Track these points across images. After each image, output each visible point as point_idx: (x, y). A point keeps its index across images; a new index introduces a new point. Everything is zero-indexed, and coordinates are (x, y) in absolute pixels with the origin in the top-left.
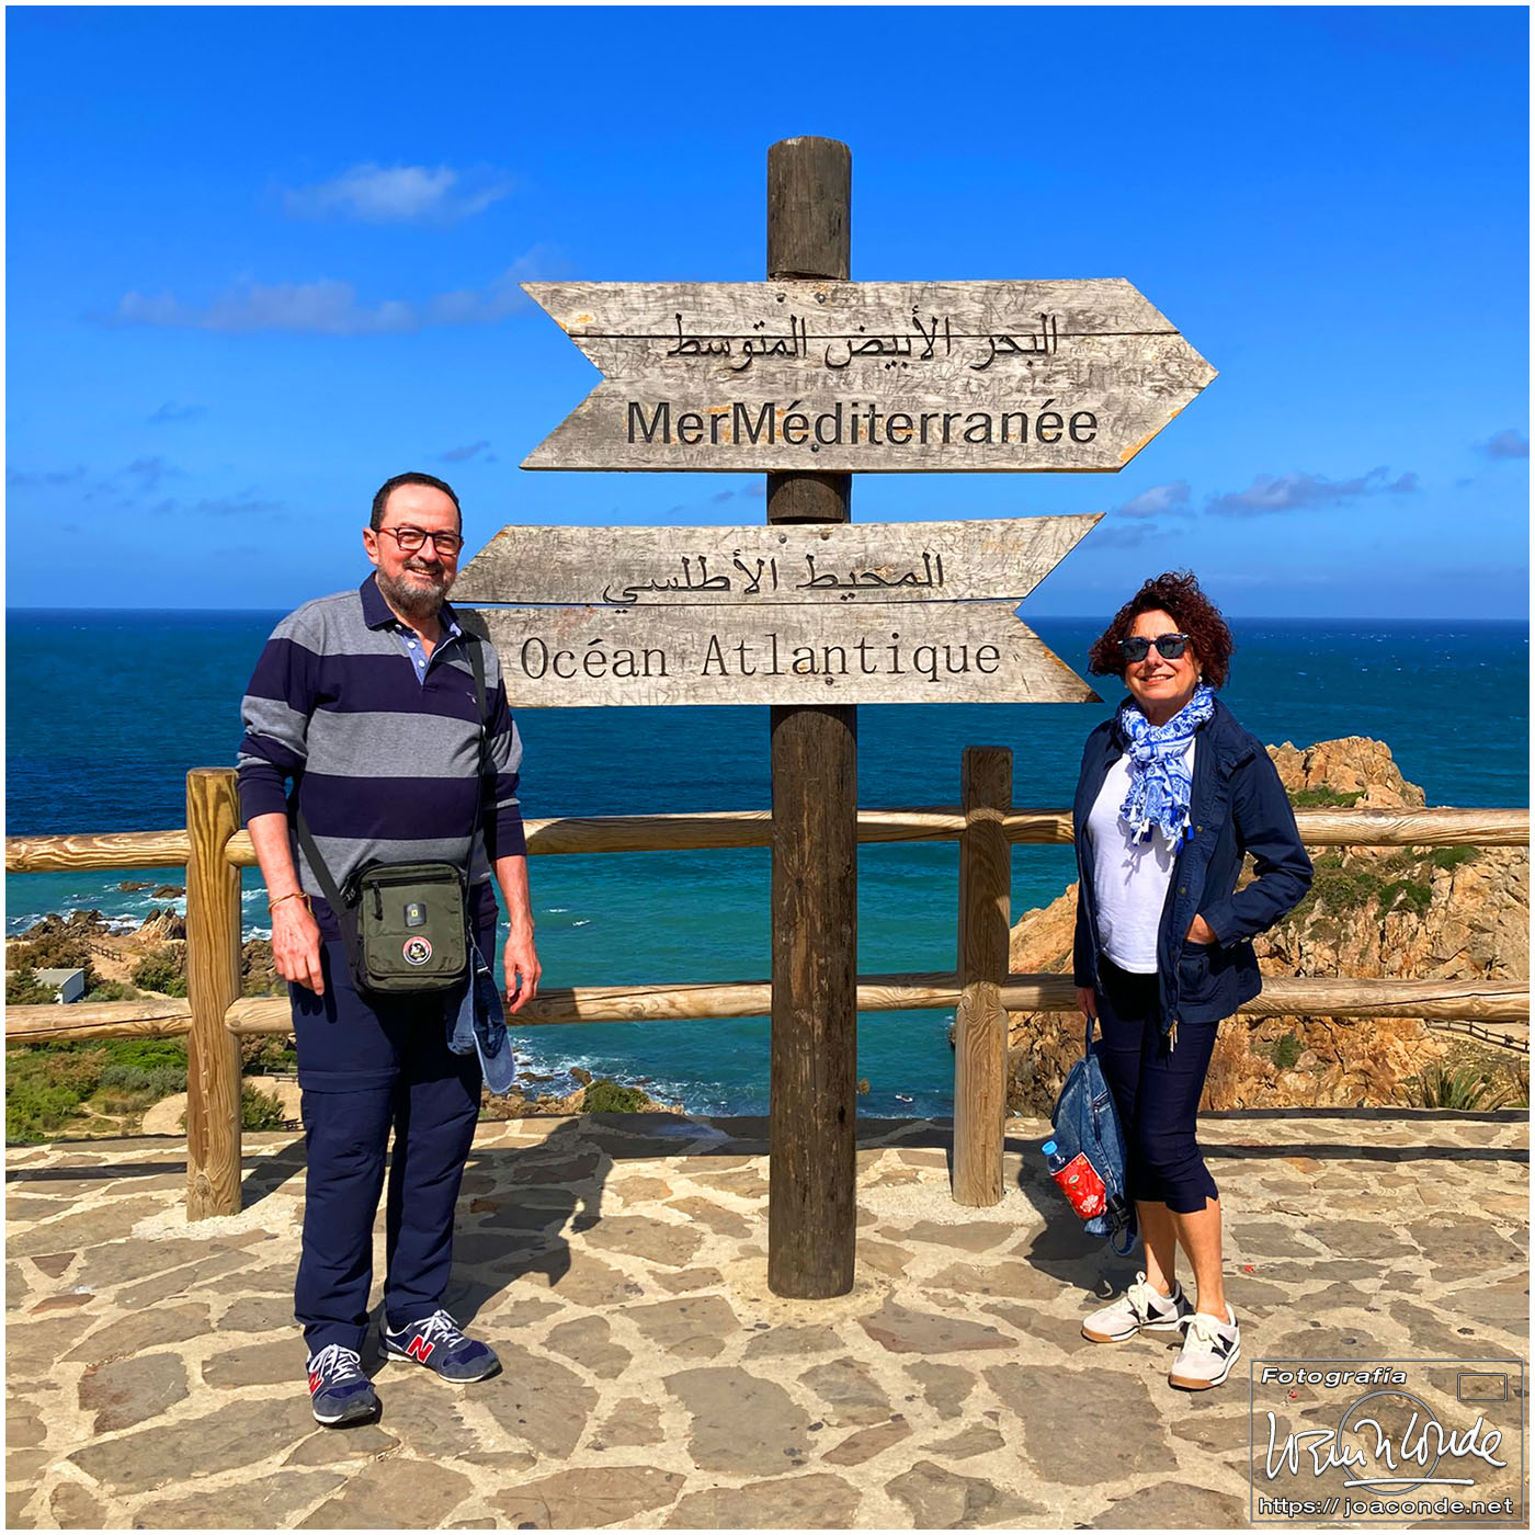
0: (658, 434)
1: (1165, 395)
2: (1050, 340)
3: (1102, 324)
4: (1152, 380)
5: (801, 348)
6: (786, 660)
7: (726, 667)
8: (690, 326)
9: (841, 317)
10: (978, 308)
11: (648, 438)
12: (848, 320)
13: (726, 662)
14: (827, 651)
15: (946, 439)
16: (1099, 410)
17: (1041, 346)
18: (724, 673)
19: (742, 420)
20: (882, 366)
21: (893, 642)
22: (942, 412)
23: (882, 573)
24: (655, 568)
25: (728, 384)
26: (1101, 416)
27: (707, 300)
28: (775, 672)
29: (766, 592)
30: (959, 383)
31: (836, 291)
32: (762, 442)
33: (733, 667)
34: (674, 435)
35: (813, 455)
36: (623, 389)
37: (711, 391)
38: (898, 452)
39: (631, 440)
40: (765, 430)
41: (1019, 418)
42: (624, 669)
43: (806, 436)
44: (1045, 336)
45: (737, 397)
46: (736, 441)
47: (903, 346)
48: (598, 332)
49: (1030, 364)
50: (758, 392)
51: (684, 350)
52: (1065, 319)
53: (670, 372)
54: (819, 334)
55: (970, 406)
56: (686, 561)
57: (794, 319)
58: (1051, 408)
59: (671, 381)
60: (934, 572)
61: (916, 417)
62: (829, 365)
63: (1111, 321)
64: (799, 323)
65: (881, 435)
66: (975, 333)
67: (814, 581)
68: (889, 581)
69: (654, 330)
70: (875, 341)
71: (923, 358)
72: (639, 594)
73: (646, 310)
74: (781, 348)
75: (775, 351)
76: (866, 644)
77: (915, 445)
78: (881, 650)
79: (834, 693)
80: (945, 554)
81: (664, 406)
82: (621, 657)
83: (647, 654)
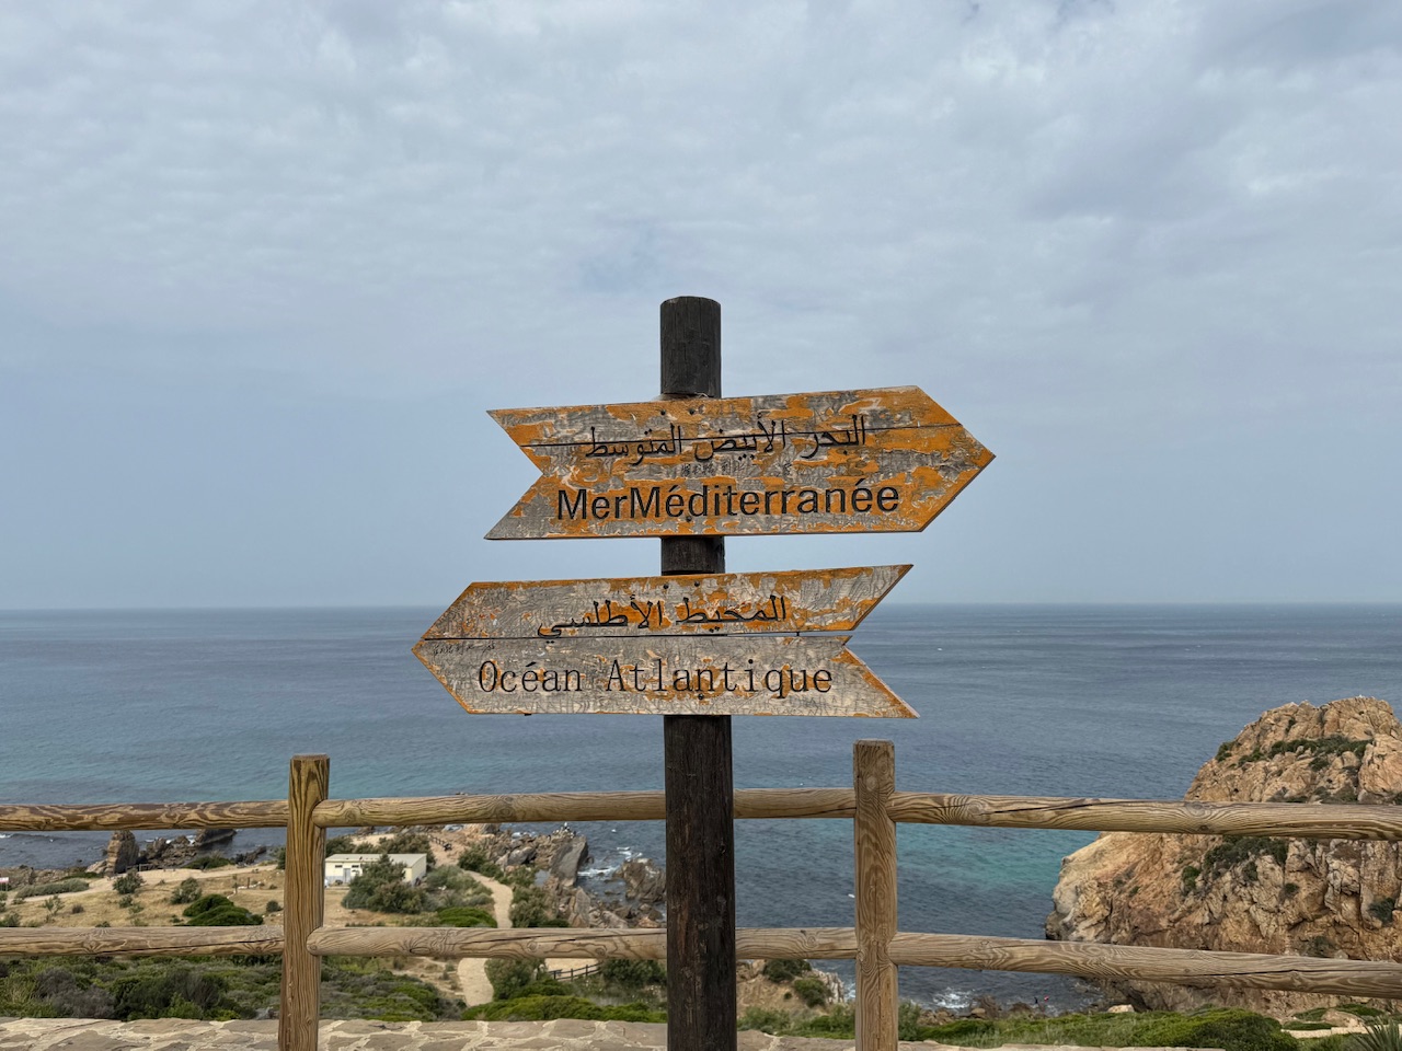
0: (579, 513)
2: (860, 434)
3: (899, 421)
5: (677, 447)
6: (668, 680)
7: (624, 684)
8: (601, 436)
11: (572, 515)
13: (624, 680)
14: (699, 672)
16: (899, 485)
17: (853, 439)
19: (636, 500)
20: (736, 458)
21: (750, 666)
22: (781, 490)
23: (740, 611)
24: (575, 611)
25: (627, 475)
26: (901, 490)
27: (612, 416)
28: (660, 689)
31: (702, 405)
32: (652, 516)
33: (629, 685)
34: (589, 513)
35: (688, 524)
38: (751, 521)
39: (560, 517)
40: (653, 506)
41: (839, 492)
42: (550, 685)
43: (681, 511)
44: (856, 431)
45: (633, 484)
46: (632, 516)
47: (750, 442)
49: (845, 452)
50: (648, 480)
51: (596, 452)
52: (871, 418)
53: (587, 467)
54: (690, 437)
55: (801, 485)
56: (596, 604)
60: (779, 610)
61: (762, 493)
62: (698, 459)
63: (907, 418)
64: (676, 429)
65: (736, 508)
66: (803, 431)
67: (689, 617)
68: (745, 616)
69: (577, 439)
70: (731, 439)
71: (766, 451)
72: (563, 629)
73: (571, 426)
74: (663, 448)
75: (660, 449)
76: (729, 668)
77: (761, 516)
78: (739, 672)
79: (704, 706)
80: (787, 595)
81: (582, 492)
82: (549, 675)
83: (567, 673)
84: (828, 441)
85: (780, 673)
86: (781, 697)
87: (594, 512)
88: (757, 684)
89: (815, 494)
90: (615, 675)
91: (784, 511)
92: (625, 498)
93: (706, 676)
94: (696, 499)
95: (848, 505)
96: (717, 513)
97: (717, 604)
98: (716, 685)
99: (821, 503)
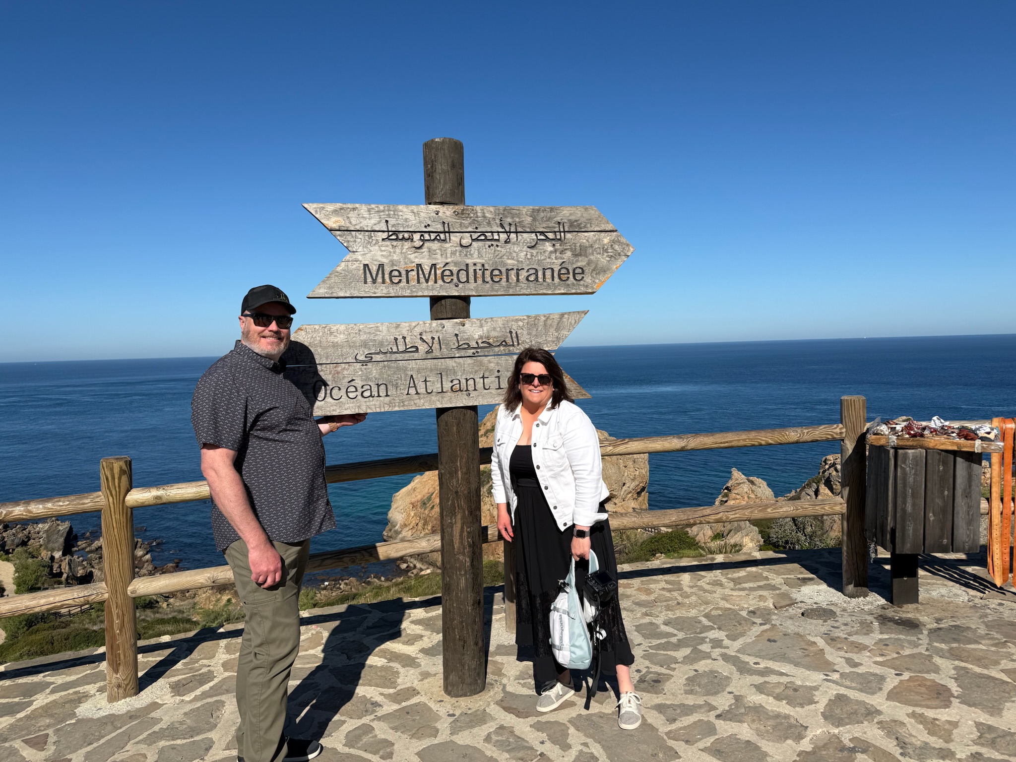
0: (380, 280)
1: (613, 259)
2: (562, 234)
3: (585, 227)
4: (608, 252)
5: (448, 237)
6: (447, 386)
7: (419, 390)
8: (393, 226)
9: (466, 222)
10: (529, 219)
11: (374, 281)
12: (470, 224)
13: (418, 388)
14: (467, 380)
15: (518, 280)
16: (585, 266)
17: (558, 237)
18: (417, 393)
19: (420, 272)
20: (487, 246)
21: (497, 374)
22: (515, 268)
23: (491, 341)
24: (381, 344)
25: (413, 255)
26: (587, 270)
27: (401, 213)
28: (442, 392)
29: (436, 353)
30: (522, 254)
31: (463, 210)
32: (431, 283)
33: (422, 390)
34: (387, 280)
35: (456, 288)
36: (360, 258)
37: (405, 258)
38: (497, 286)
39: (365, 282)
40: (432, 276)
41: (550, 270)
42: (367, 394)
43: (452, 279)
44: (560, 232)
45: (417, 261)
46: (419, 282)
47: (496, 237)
48: (345, 229)
49: (554, 245)
50: (428, 259)
51: (391, 238)
52: (568, 224)
53: (383, 248)
54: (456, 230)
55: (528, 265)
56: (396, 339)
57: (444, 223)
58: (563, 265)
59: (384, 253)
60: (515, 340)
61: (504, 270)
62: (461, 246)
63: (589, 225)
64: (446, 225)
65: (488, 279)
66: (528, 230)
67: (459, 346)
68: (494, 344)
69: (375, 228)
70: (483, 234)
71: (506, 242)
72: (373, 356)
73: (370, 218)
74: (438, 237)
75: (435, 238)
76: (486, 376)
77: (503, 284)
78: (492, 378)
79: (470, 400)
80: (519, 331)
81: (381, 266)
82: (366, 388)
83: (378, 386)
84: (543, 237)
87: (391, 280)
89: (536, 270)
90: (412, 385)
94: (461, 272)
95: (556, 278)
99: (540, 276)
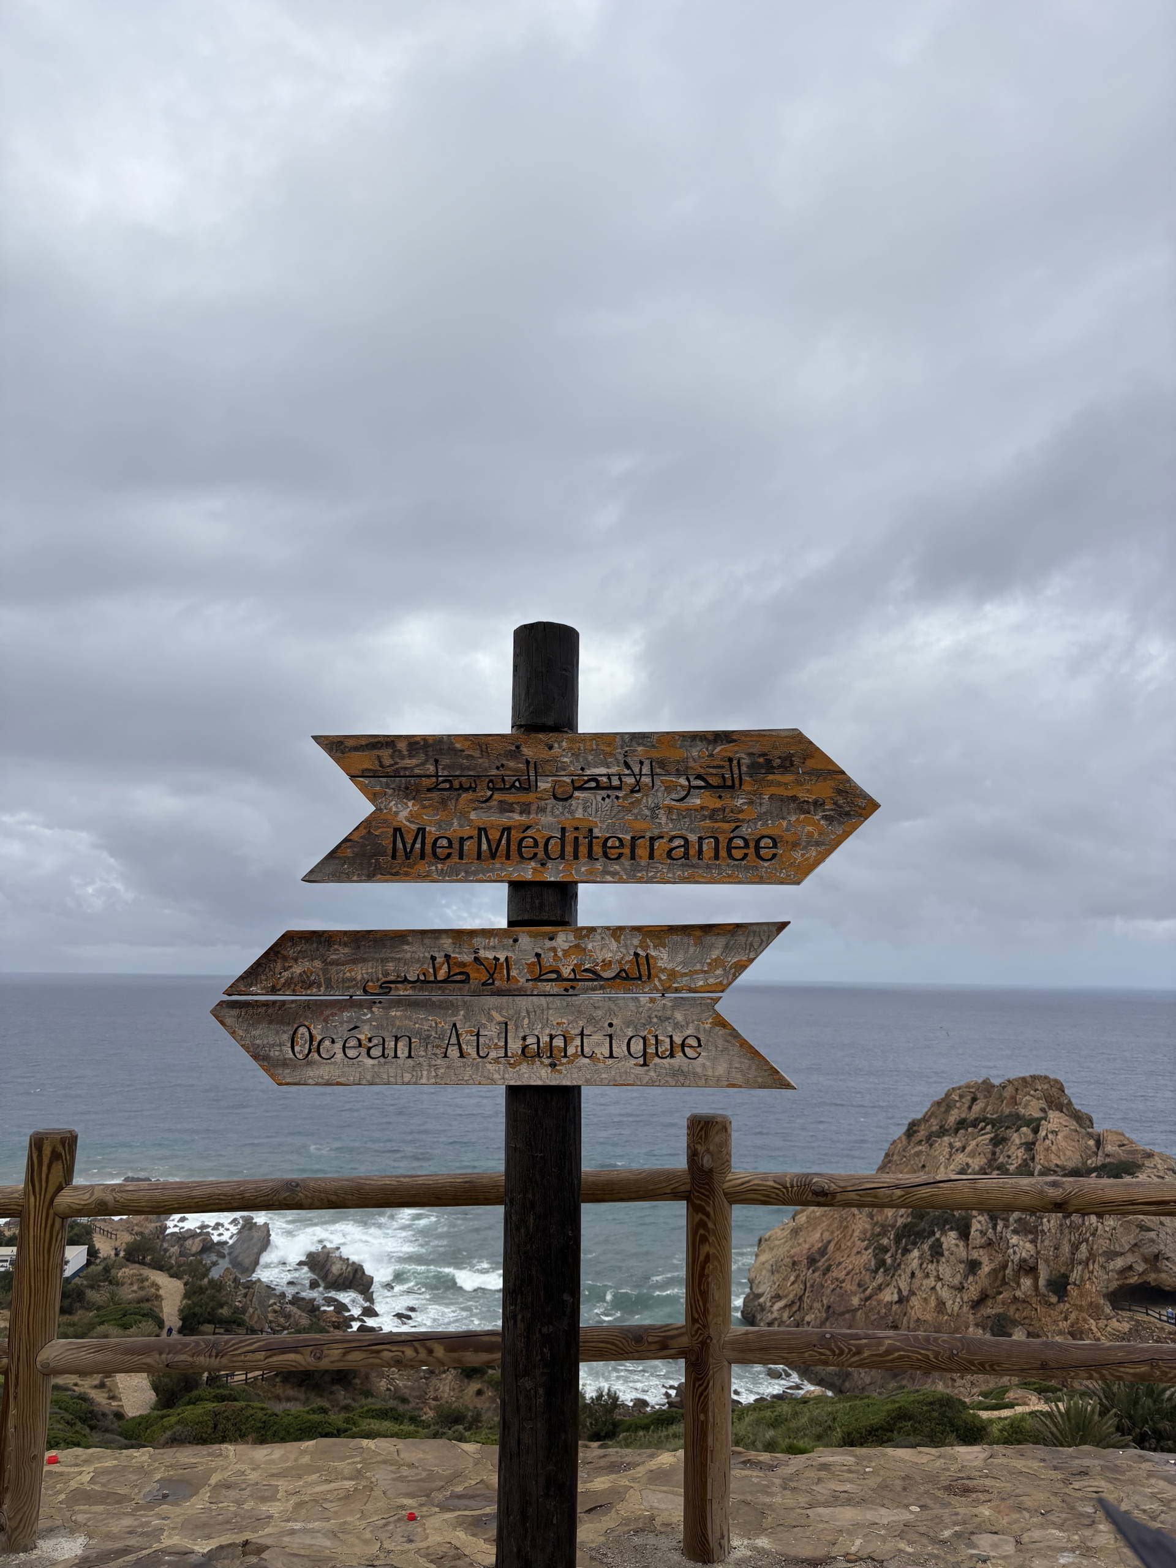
1: (834, 822)
2: (736, 778)
4: (824, 811)
5: (533, 784)
6: (515, 1046)
7: (464, 1051)
8: (445, 767)
9: (565, 760)
11: (407, 855)
12: (571, 762)
13: (464, 1046)
14: (552, 1037)
17: (729, 783)
19: (484, 840)
20: (599, 798)
21: (610, 1031)
22: (648, 835)
24: (408, 965)
25: (474, 813)
27: (459, 748)
28: (506, 1056)
32: (500, 859)
33: (471, 1050)
35: (542, 869)
39: (394, 857)
40: (503, 848)
41: (712, 840)
42: (376, 1052)
43: (535, 855)
44: (732, 774)
45: (481, 823)
46: (480, 857)
47: (615, 782)
49: (720, 797)
50: (498, 819)
51: (440, 787)
52: (749, 761)
54: (548, 773)
55: (672, 831)
56: (433, 959)
58: (738, 833)
60: (644, 969)
61: (627, 839)
62: (555, 798)
63: (787, 763)
64: (532, 765)
65: (598, 853)
67: (541, 975)
68: (605, 975)
69: (417, 771)
70: (594, 778)
71: (632, 791)
72: (392, 986)
73: (411, 757)
74: (517, 784)
75: (513, 786)
76: (585, 1032)
77: (626, 862)
78: (598, 1037)
79: (557, 1075)
80: (653, 953)
81: (422, 831)
82: (375, 1041)
83: (397, 1039)
84: (701, 783)
85: (644, 1038)
86: (645, 1064)
87: (434, 854)
88: (620, 1049)
89: (686, 840)
90: (454, 1040)
91: (651, 856)
92: (471, 837)
93: (559, 1042)
94: (552, 842)
95: (723, 853)
96: (576, 857)
97: (574, 960)
98: (571, 1050)
99: (693, 851)
